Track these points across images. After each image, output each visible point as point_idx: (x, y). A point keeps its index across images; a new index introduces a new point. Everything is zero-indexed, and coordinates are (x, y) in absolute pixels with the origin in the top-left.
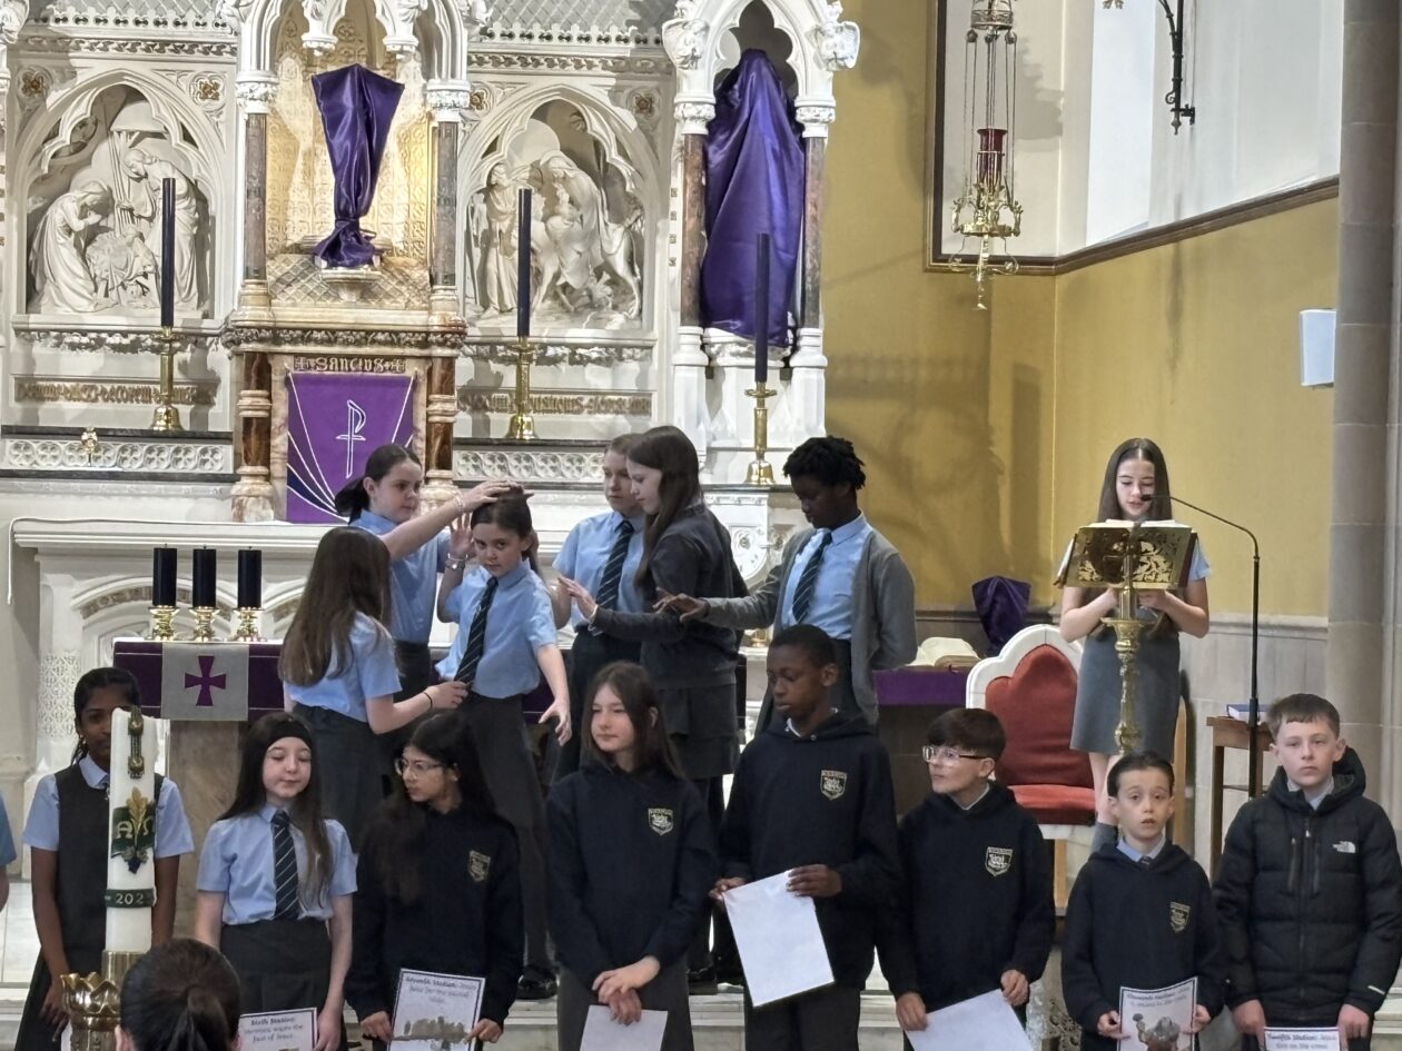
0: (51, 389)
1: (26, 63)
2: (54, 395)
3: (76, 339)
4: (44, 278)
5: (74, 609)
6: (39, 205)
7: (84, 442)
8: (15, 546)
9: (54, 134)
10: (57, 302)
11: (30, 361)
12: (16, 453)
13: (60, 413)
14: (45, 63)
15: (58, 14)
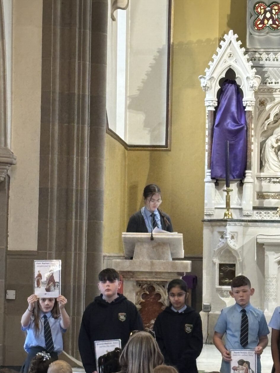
0: (268, 195)
1: (260, 96)
2: (268, 197)
3: (275, 180)
4: (265, 162)
5: (276, 262)
6: (263, 140)
7: (278, 211)
8: (257, 243)
9: (268, 118)
10: (269, 169)
11: (261, 187)
12: (257, 215)
13: (270, 203)
14: (266, 96)
15: (269, 81)
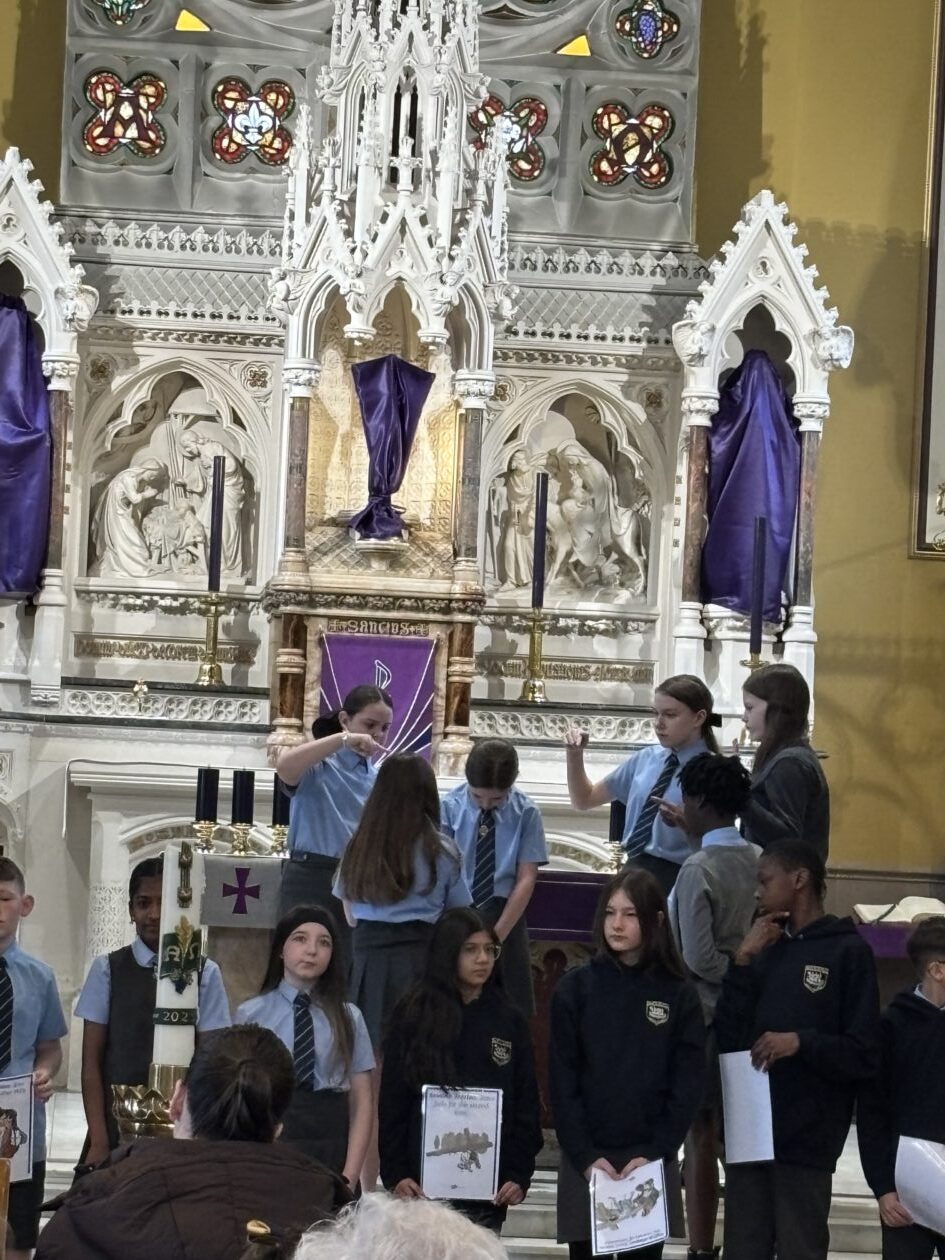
0: (107, 646)
1: (94, 350)
2: (109, 651)
3: (131, 601)
4: (104, 548)
5: (122, 843)
6: (101, 480)
7: (136, 693)
8: (71, 785)
9: (117, 415)
10: (116, 567)
11: (89, 620)
12: (73, 702)
13: (115, 668)
14: (109, 350)
15: (124, 306)
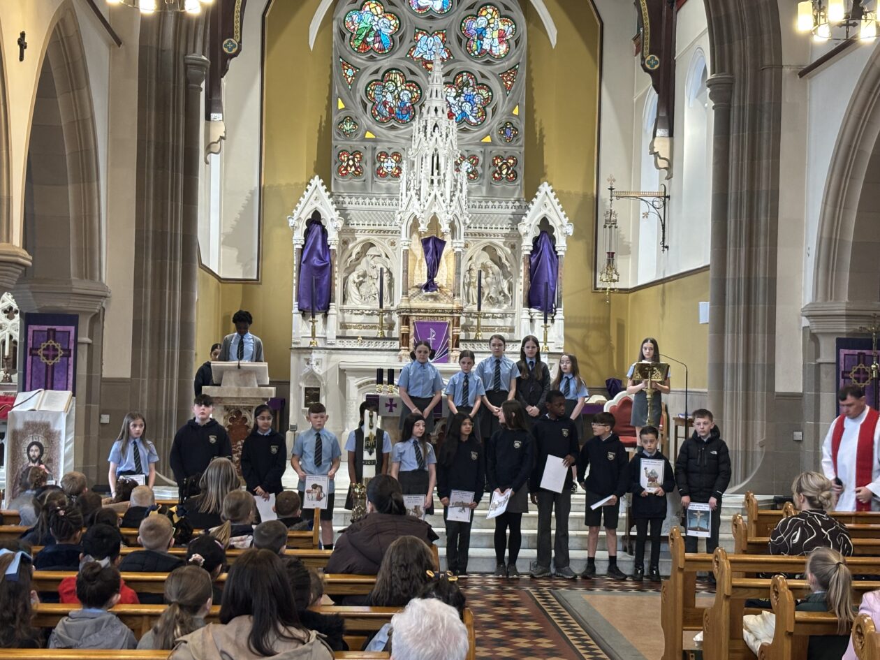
0: (349, 326)
1: (343, 236)
2: (350, 327)
3: (357, 312)
4: (348, 295)
5: (356, 386)
6: (346, 275)
7: (358, 340)
8: (339, 369)
9: (351, 256)
10: (351, 302)
11: (344, 318)
13: (352, 332)
14: (348, 236)
15: (352, 223)
